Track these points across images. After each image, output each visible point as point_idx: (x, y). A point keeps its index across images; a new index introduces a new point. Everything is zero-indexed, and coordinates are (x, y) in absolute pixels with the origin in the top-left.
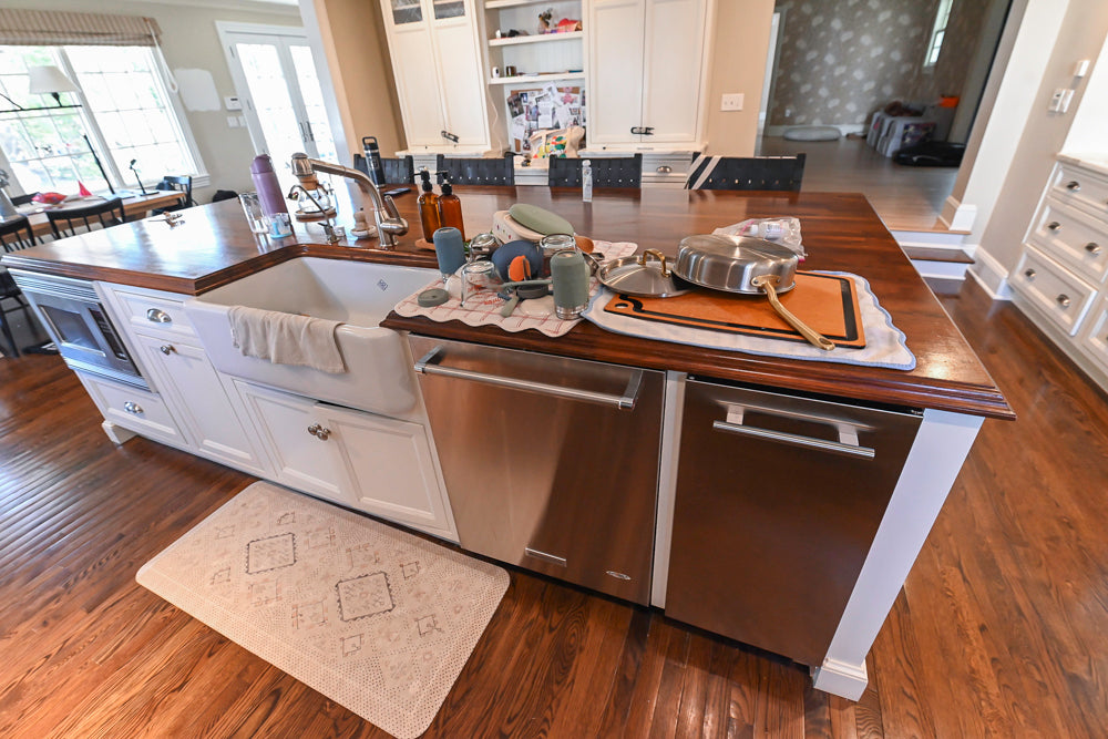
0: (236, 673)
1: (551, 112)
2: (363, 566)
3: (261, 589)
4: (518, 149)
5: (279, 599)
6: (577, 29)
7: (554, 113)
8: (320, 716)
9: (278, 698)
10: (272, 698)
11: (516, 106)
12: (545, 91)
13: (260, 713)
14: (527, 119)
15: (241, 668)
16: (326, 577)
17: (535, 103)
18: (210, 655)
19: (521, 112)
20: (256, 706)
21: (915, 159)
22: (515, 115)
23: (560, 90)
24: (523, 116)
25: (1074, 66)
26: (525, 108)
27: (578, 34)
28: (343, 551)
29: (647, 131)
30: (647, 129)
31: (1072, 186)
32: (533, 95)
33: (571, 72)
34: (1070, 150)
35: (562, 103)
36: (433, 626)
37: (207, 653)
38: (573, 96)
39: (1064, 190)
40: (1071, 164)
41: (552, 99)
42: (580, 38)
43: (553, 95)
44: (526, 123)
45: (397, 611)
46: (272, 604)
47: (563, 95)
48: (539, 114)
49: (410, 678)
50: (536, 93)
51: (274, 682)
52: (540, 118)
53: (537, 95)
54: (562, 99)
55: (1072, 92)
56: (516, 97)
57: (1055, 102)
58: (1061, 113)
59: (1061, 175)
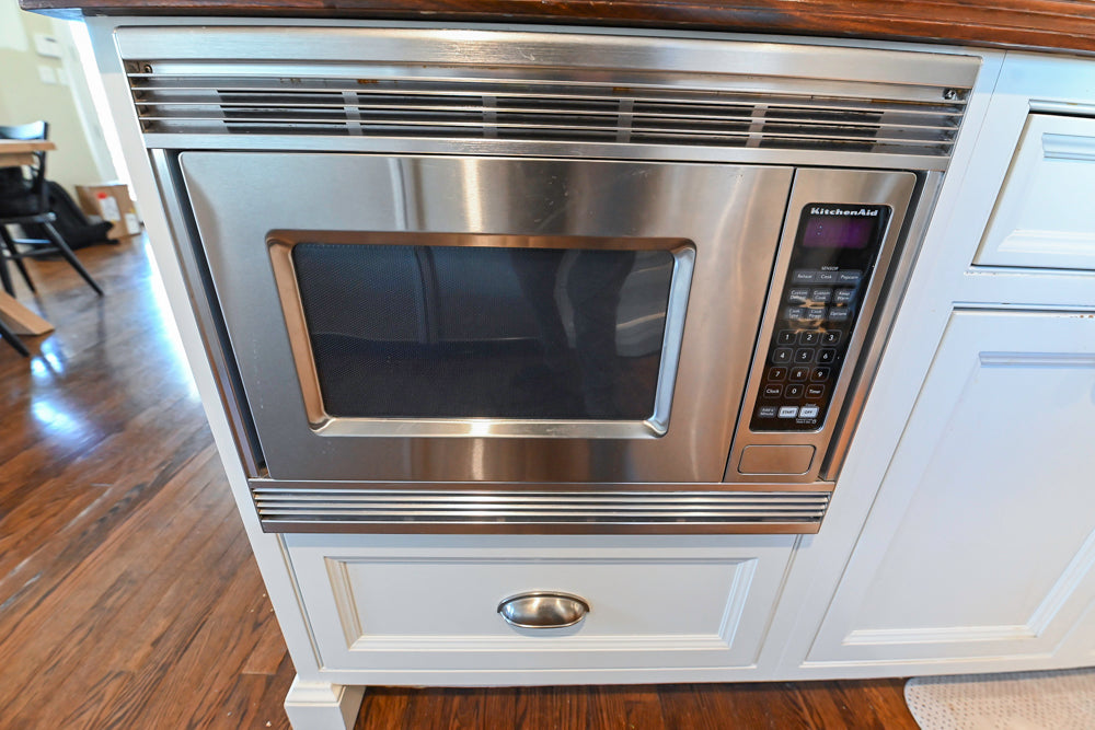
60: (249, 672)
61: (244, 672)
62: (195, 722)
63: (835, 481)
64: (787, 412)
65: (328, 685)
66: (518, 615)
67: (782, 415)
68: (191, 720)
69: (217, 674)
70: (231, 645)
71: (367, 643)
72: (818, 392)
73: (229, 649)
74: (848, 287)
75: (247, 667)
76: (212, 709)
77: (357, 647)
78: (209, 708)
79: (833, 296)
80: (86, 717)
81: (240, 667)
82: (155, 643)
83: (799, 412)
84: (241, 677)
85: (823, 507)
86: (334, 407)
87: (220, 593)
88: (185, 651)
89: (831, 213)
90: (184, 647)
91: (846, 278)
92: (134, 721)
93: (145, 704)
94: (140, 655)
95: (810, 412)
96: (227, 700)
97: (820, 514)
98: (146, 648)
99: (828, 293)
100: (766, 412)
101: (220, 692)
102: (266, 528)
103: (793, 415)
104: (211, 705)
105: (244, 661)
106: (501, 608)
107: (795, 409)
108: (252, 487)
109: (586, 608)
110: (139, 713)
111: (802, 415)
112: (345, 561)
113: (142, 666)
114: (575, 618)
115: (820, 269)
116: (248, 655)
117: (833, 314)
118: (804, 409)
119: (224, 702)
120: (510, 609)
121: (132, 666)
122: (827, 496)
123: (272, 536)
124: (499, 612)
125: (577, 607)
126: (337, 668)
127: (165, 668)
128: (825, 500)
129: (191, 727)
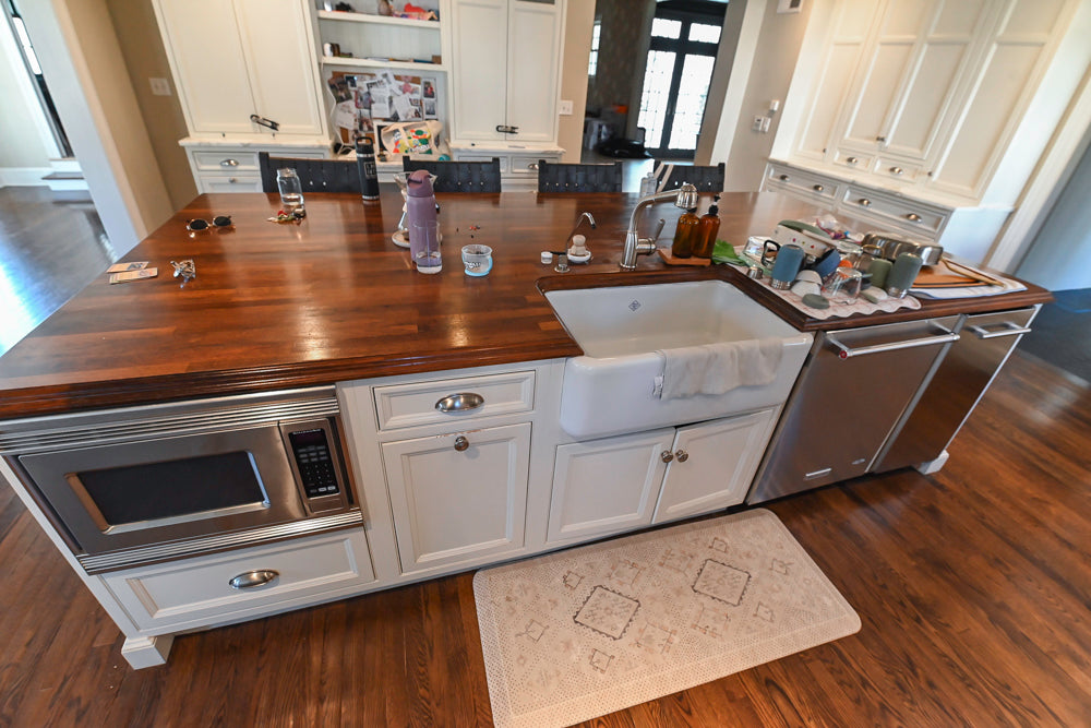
0: (727, 702)
1: (387, 101)
2: (689, 566)
3: (649, 639)
4: (346, 140)
5: (674, 632)
6: (432, 19)
7: (391, 102)
8: (810, 665)
9: (774, 684)
10: (772, 687)
11: (341, 90)
12: (379, 77)
13: (780, 702)
14: (357, 106)
15: (724, 696)
16: (679, 592)
17: (366, 90)
18: (689, 713)
19: (349, 97)
20: (772, 702)
21: (616, 152)
22: (340, 100)
23: (397, 78)
24: (351, 103)
25: (768, 104)
26: (353, 94)
27: (434, 24)
28: (657, 568)
29: (513, 131)
30: (513, 128)
31: (783, 178)
32: (362, 80)
33: (415, 61)
34: (774, 155)
35: (400, 92)
36: (783, 565)
37: (685, 715)
38: (413, 86)
39: (778, 180)
40: (777, 164)
41: (387, 86)
42: (438, 29)
43: (390, 83)
44: (355, 110)
45: (754, 574)
46: (676, 640)
47: (402, 83)
48: (372, 102)
49: (819, 599)
50: (367, 77)
51: (757, 680)
52: (373, 106)
53: (368, 80)
54: (400, 87)
55: (769, 120)
56: (340, 80)
57: (758, 125)
58: (763, 132)
59: (772, 171)
60: (98, 645)
62: (68, 676)
64: (321, 490)
65: (145, 638)
66: (242, 584)
68: (66, 676)
69: (76, 652)
70: (82, 634)
71: (162, 613)
73: (81, 637)
74: (321, 450)
76: (77, 668)
77: (156, 616)
78: (75, 668)
81: (93, 641)
82: (28, 645)
84: (93, 648)
86: (112, 521)
87: (67, 608)
88: (51, 644)
90: (49, 642)
92: (27, 685)
93: (32, 676)
94: (20, 653)
96: (86, 662)
98: (23, 648)
101: (81, 658)
102: (90, 574)
104: (76, 666)
106: (231, 582)
108: (78, 559)
109: (275, 573)
110: (30, 680)
112: (138, 579)
113: (23, 658)
114: (275, 579)
116: (95, 637)
119: (84, 663)
120: (236, 582)
121: (15, 660)
123: (95, 576)
124: (230, 584)
125: (272, 574)
126: (149, 629)
127: (39, 656)
129: (66, 680)
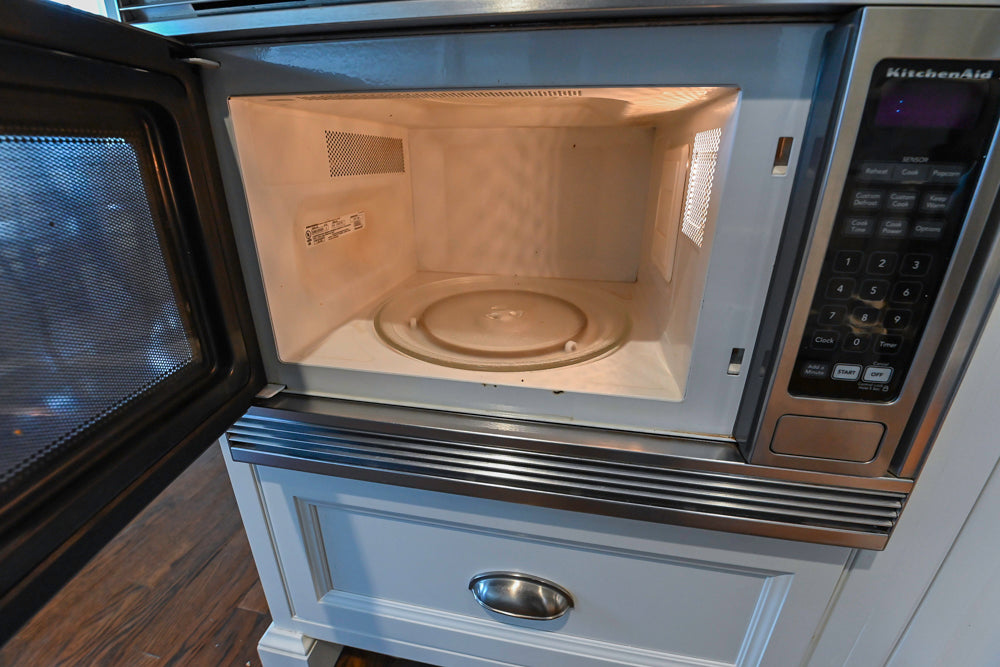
60: (244, 608)
61: (240, 606)
62: (186, 647)
63: (914, 478)
64: (845, 372)
65: (299, 636)
66: (492, 595)
67: (837, 375)
68: (184, 645)
69: (216, 605)
70: (235, 579)
71: (339, 599)
72: (892, 346)
73: (232, 581)
74: (946, 188)
75: (242, 603)
76: (204, 637)
77: (328, 601)
78: (202, 635)
79: (919, 201)
80: (102, 622)
81: (238, 601)
82: (174, 565)
83: (862, 373)
84: (236, 609)
85: (894, 514)
88: (197, 575)
89: (919, 75)
90: (196, 573)
91: (943, 174)
92: (137, 635)
93: (151, 621)
94: (159, 573)
95: (878, 374)
96: (219, 632)
97: (889, 524)
98: (166, 568)
99: (913, 197)
100: (813, 370)
101: (215, 622)
103: (853, 377)
104: (204, 633)
105: (242, 596)
106: (473, 585)
107: (857, 369)
109: (570, 601)
110: (145, 627)
111: (868, 377)
113: (159, 584)
114: (557, 612)
115: (900, 161)
116: (248, 590)
117: (921, 229)
118: (870, 370)
119: (216, 633)
120: (482, 587)
121: (151, 582)
122: (899, 499)
124: (470, 588)
125: (559, 599)
126: (307, 619)
127: (175, 589)
128: (897, 505)
129: (182, 651)
